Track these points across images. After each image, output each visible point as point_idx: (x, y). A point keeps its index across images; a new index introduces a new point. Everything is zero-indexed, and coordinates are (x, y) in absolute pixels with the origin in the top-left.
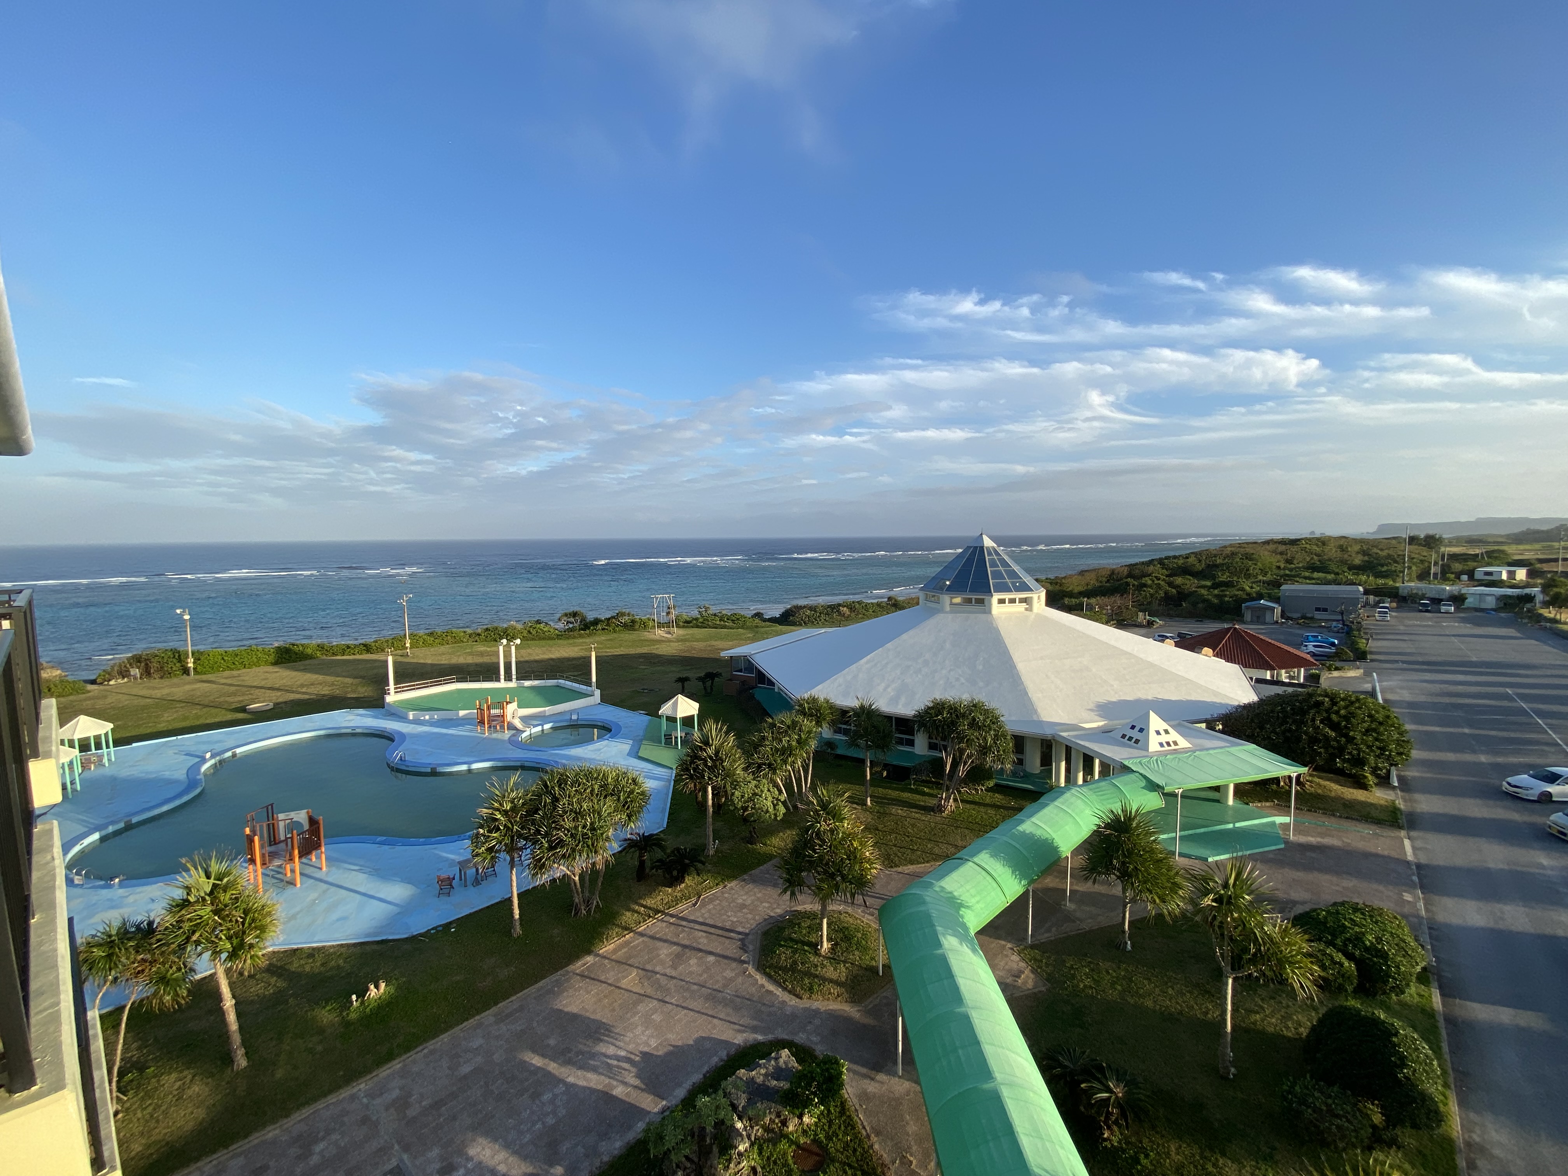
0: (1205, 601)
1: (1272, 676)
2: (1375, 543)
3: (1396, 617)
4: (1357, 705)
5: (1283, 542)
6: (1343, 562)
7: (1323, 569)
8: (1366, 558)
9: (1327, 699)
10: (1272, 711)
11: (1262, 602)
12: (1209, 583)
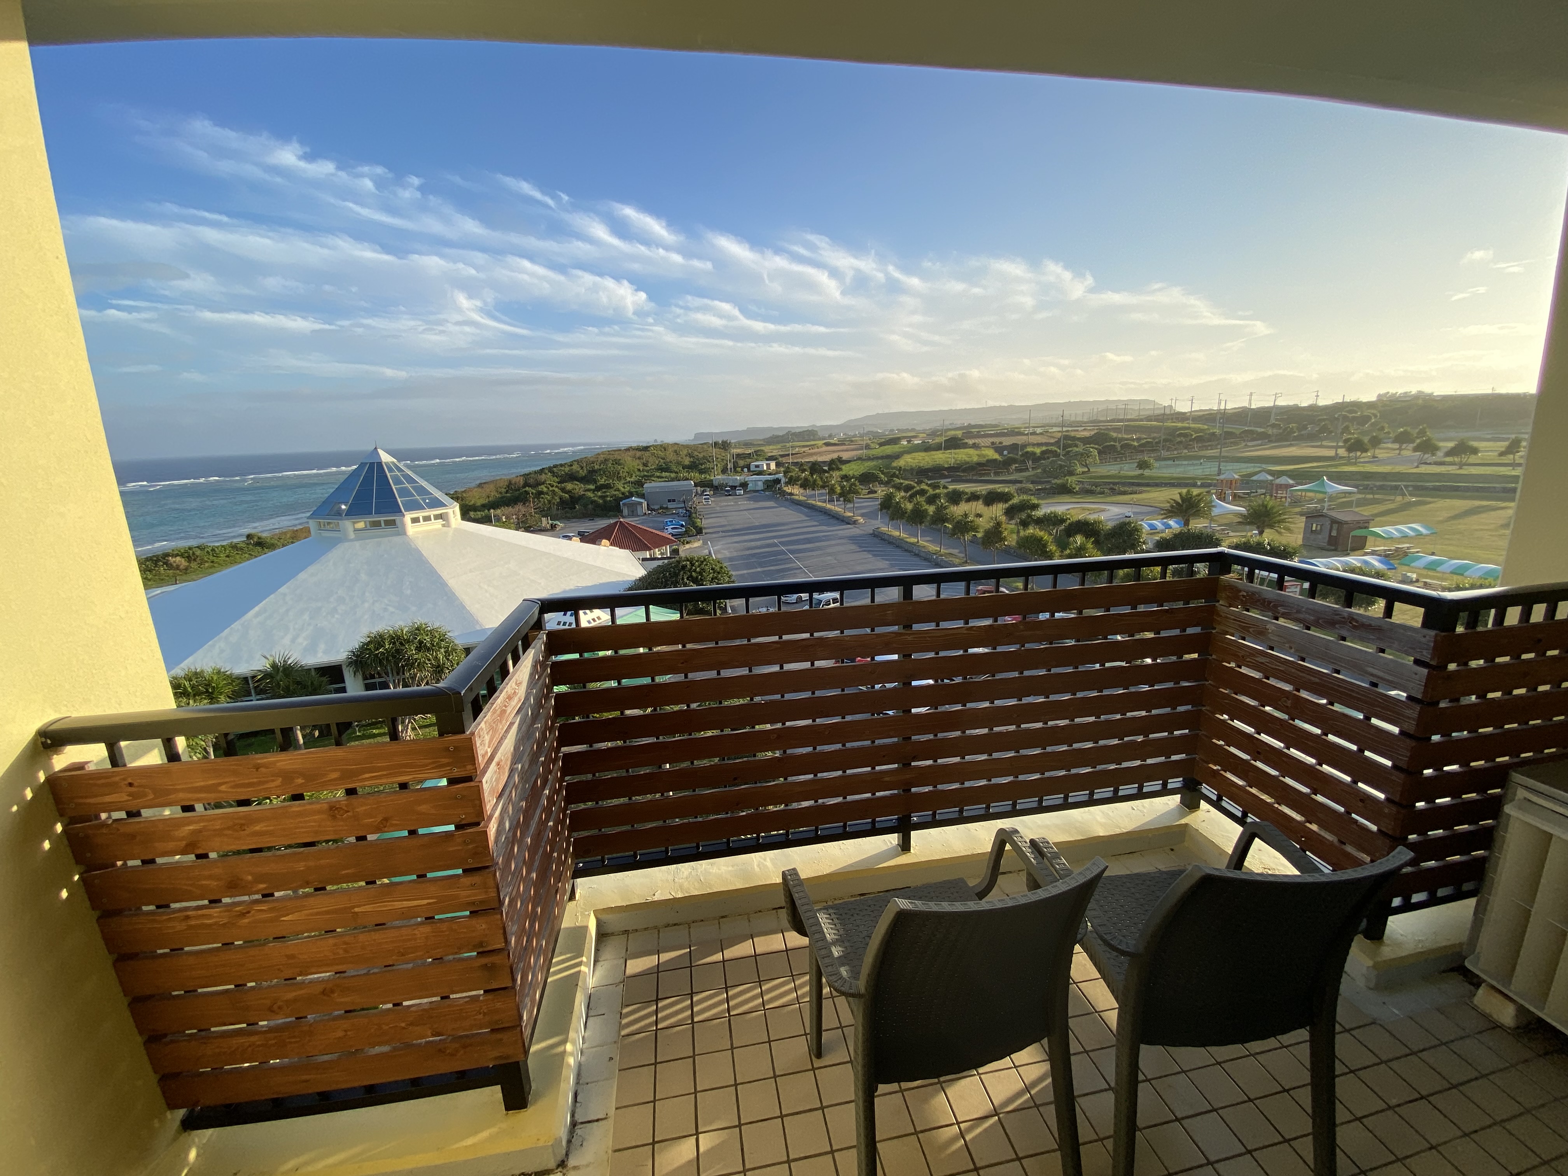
0: (593, 502)
1: (650, 555)
2: (695, 448)
3: (714, 501)
4: (705, 563)
5: (638, 449)
6: (678, 463)
7: (667, 469)
8: (692, 460)
9: (688, 563)
10: (658, 579)
11: (633, 498)
12: (592, 487)
